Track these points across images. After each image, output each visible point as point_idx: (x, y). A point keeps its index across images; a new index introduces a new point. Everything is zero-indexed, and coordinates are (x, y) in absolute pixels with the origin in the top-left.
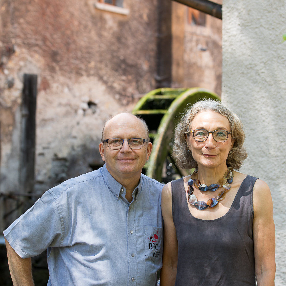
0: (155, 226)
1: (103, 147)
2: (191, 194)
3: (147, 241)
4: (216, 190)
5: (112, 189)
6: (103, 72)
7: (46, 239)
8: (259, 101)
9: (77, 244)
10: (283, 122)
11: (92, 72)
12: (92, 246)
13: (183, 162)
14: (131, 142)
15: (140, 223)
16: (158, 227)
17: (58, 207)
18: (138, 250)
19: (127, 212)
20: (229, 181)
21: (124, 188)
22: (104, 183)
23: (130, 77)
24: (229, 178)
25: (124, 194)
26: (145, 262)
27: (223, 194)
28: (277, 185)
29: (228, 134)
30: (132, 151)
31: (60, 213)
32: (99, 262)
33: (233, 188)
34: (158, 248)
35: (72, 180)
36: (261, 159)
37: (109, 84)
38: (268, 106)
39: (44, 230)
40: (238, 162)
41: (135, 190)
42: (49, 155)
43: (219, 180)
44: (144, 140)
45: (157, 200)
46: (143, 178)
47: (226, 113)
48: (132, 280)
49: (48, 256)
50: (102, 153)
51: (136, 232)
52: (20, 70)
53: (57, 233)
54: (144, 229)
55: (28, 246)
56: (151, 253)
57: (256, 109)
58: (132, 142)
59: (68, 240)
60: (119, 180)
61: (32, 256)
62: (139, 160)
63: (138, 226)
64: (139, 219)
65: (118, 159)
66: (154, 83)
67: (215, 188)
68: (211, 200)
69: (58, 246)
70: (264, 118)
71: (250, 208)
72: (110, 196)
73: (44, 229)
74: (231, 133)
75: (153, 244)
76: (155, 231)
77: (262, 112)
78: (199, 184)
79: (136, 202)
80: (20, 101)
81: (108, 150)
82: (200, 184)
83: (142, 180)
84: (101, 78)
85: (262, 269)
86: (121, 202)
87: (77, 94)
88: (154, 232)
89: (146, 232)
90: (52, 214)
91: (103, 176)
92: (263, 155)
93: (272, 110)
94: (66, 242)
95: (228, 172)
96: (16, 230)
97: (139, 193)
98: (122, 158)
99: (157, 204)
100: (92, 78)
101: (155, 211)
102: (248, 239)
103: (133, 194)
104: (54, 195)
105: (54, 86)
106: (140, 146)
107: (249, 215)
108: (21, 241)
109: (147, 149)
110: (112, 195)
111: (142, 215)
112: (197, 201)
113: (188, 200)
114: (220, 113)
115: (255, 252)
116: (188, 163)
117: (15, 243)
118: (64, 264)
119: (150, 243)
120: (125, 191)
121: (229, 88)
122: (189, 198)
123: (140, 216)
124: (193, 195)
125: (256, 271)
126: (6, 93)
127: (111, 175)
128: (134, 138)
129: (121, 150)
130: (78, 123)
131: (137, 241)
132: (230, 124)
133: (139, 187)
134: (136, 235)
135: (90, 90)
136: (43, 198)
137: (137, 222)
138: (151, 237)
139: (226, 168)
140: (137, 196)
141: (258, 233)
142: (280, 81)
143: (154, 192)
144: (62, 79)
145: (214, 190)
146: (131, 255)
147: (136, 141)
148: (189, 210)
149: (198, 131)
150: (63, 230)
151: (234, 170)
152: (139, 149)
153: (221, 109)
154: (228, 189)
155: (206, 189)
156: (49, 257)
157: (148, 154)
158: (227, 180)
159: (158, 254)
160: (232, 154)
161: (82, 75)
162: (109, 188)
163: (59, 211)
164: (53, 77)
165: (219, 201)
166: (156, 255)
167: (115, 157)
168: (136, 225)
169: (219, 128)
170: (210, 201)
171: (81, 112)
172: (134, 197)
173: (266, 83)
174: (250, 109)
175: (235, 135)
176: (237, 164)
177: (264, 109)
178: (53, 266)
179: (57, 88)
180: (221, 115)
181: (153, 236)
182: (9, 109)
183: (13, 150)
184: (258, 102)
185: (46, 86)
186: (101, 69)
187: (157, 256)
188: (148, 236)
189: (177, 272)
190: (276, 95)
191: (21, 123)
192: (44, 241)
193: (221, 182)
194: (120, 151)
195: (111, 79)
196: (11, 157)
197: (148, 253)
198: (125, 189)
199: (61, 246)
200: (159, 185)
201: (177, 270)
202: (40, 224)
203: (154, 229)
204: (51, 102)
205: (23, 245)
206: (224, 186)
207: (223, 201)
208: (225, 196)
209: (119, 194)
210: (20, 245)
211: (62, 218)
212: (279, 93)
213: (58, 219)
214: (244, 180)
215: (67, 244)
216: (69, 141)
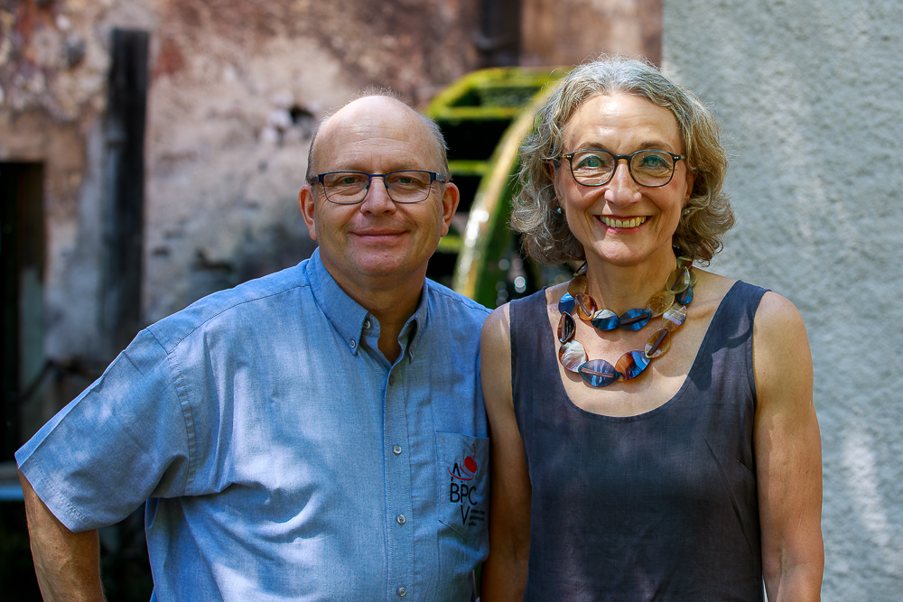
0: (469, 431)
1: (310, 199)
2: (570, 341)
3: (443, 477)
4: (642, 328)
5: (337, 322)
6: (331, 26)
7: (143, 474)
8: (768, 83)
9: (233, 487)
10: (837, 143)
11: (302, 25)
12: (279, 492)
13: (544, 246)
14: (394, 180)
15: (423, 424)
16: (475, 435)
17: (178, 377)
18: (418, 504)
19: (384, 391)
20: (683, 299)
21: (373, 318)
22: (314, 305)
23: (407, 41)
24: (681, 291)
25: (374, 336)
26: (438, 539)
27: (663, 339)
28: (822, 324)
29: (675, 161)
30: (398, 208)
31: (182, 395)
32: (298, 540)
33: (694, 319)
34: (476, 497)
35: (218, 297)
36: (774, 250)
37: (350, 58)
38: (793, 98)
39: (137, 446)
40: (708, 239)
41: (406, 325)
42: (182, 255)
43: (652, 298)
44: (433, 176)
45: (474, 356)
46: (430, 290)
47: (667, 99)
48: (399, 594)
49: (149, 525)
50: (307, 216)
51: (412, 450)
52: (101, 16)
53: (175, 454)
54: (435, 443)
55: (88, 493)
56: (456, 514)
57: (761, 108)
58: (396, 181)
59: (208, 474)
60: (359, 295)
61: (101, 524)
62: (418, 236)
63: (417, 433)
64: (419, 413)
65: (356, 231)
66: (472, 56)
67: (639, 320)
68: (629, 355)
69: (179, 494)
70: (782, 134)
71: (744, 380)
72: (333, 343)
73: (137, 443)
74: (682, 157)
75: (463, 486)
76: (468, 449)
77: (778, 117)
78: (591, 309)
79: (410, 362)
80: (100, 103)
81: (325, 205)
82: (596, 310)
83: (427, 296)
84: (325, 42)
85: (783, 561)
86: (366, 360)
87: (261, 85)
88: (464, 451)
89: (441, 451)
90: (158, 399)
91: (312, 284)
92: (780, 238)
93: (805, 111)
94: (201, 482)
95: (679, 274)
96: (52, 447)
97: (418, 333)
98: (366, 229)
99: (472, 367)
100: (301, 41)
101: (466, 390)
102: (741, 472)
103: (402, 337)
104: (167, 342)
105: (197, 62)
106: (420, 195)
107: (743, 400)
108: (66, 479)
109: (443, 202)
110: (338, 339)
111: (428, 401)
112: (587, 359)
113: (560, 356)
114: (649, 99)
115: (763, 509)
116: (558, 246)
117: (48, 487)
118: (197, 548)
119: (452, 484)
120: (377, 329)
121: (685, 48)
122: (562, 351)
123: (422, 404)
124: (573, 341)
125: (765, 568)
126: (64, 81)
127: (336, 281)
128: (401, 168)
129: (364, 207)
130: (263, 167)
131: (412, 479)
132: (681, 130)
133: (419, 316)
134: (412, 458)
135: (296, 74)
136: (132, 349)
137: (412, 420)
138: (456, 466)
139: (671, 262)
140: (414, 343)
141: (771, 454)
142: (829, 26)
143: (464, 333)
144: (218, 44)
145: (637, 326)
146: (396, 519)
147: (407, 180)
148: (562, 386)
149: (585, 153)
150: (192, 447)
151: (696, 264)
152: (418, 203)
153: (654, 86)
154: (678, 322)
155: (615, 325)
156: (153, 528)
157: (447, 216)
158: (676, 295)
159: (477, 515)
160: (688, 218)
161: (272, 33)
162: (328, 318)
163: (181, 388)
164: (193, 39)
165: (652, 360)
166: (471, 518)
167: (346, 227)
168: (412, 429)
169: (647, 146)
170: (625, 360)
171: (269, 135)
172: (403, 346)
173: (788, 34)
174: (744, 108)
175: (695, 162)
176: (705, 245)
177: (782, 107)
178: (165, 556)
179: (206, 68)
180: (651, 105)
181: (461, 463)
182: (72, 126)
183: (81, 240)
184: (765, 87)
185: (174, 62)
186: (324, 17)
187: (475, 521)
188: (446, 461)
189: (530, 572)
190: (818, 67)
191: (104, 164)
192: (137, 479)
193: (658, 303)
194: (359, 208)
195: (355, 45)
196: (75, 258)
197: (446, 512)
198: (378, 323)
199: (187, 493)
200: (478, 313)
201: (530, 565)
202: (124, 429)
203: (465, 443)
204: (186, 108)
205: (74, 491)
206: (666, 315)
207: (664, 358)
208: (671, 344)
209: (358, 337)
210: (64, 492)
211: (190, 409)
212: (826, 60)
213: (178, 411)
214: (727, 295)
215: (204, 488)
216: (238, 217)
